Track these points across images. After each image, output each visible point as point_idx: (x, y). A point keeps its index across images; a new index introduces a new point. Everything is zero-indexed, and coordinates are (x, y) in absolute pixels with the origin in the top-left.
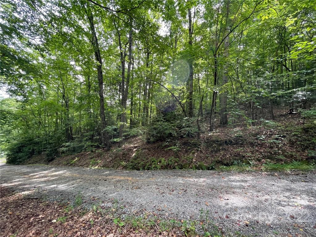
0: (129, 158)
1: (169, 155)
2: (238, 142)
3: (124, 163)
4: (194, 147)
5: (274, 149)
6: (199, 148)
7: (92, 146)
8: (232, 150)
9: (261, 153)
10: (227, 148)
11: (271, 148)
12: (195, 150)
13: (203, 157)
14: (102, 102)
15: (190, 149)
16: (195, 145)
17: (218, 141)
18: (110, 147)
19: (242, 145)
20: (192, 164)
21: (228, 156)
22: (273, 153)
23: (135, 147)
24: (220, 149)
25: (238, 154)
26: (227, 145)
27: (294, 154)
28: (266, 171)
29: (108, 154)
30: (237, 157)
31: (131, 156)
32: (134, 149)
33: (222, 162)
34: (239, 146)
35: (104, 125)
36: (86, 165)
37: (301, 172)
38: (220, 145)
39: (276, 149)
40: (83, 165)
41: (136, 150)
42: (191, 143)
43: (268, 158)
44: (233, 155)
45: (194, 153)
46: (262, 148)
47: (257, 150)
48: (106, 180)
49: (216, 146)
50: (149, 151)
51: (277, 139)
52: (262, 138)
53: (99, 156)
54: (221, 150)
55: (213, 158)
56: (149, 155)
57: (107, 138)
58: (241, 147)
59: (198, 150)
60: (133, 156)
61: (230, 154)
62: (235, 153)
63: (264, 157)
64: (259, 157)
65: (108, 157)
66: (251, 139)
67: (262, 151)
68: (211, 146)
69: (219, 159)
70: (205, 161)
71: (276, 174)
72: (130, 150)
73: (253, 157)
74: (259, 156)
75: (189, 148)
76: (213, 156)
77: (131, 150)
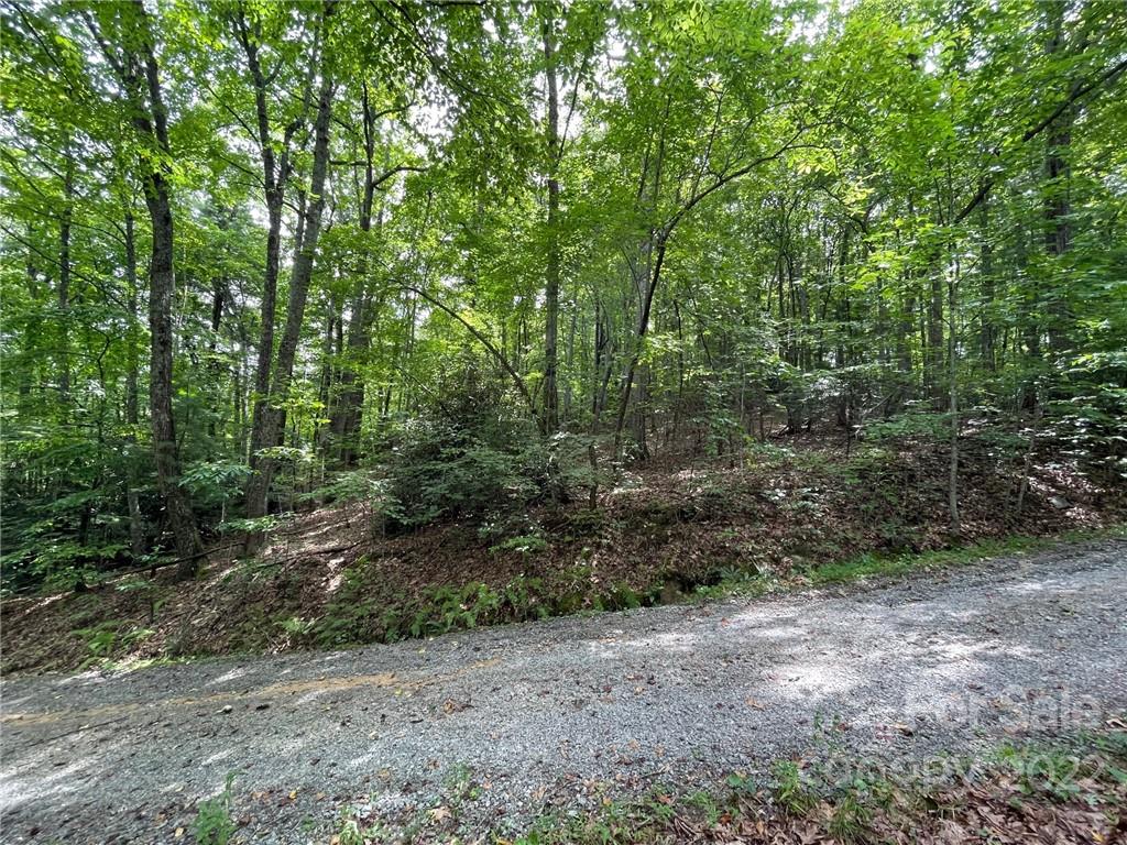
0: (315, 598)
1: (498, 571)
2: (714, 511)
3: (295, 623)
4: (585, 535)
5: (805, 526)
6: (600, 536)
7: (79, 561)
8: (700, 537)
9: (777, 539)
10: (687, 534)
11: (799, 523)
12: (588, 545)
13: (620, 567)
14: (162, 352)
15: (570, 543)
16: (588, 528)
17: (657, 512)
18: (195, 560)
19: (725, 521)
20: (590, 592)
21: (694, 557)
22: (805, 538)
23: (335, 552)
24: (667, 537)
25: (722, 547)
26: (686, 521)
27: (850, 535)
28: (815, 586)
29: (188, 591)
30: (719, 555)
31: (324, 588)
32: (328, 559)
33: (679, 576)
34: (717, 524)
35: (170, 459)
36: (53, 663)
37: (889, 580)
38: (663, 524)
39: (810, 526)
40: (28, 666)
41: (344, 564)
42: (570, 524)
43: (798, 553)
44: (708, 552)
45: (588, 556)
46: (776, 525)
47: (767, 533)
48: (266, 707)
49: (652, 528)
50: (405, 561)
51: (805, 498)
52: (777, 498)
53: (131, 606)
54: (671, 539)
55: (652, 567)
56: (410, 577)
57: (183, 518)
58: (724, 526)
59: (599, 546)
60: (332, 588)
61: (699, 549)
62: (713, 546)
63: (787, 551)
64: (775, 552)
65: (196, 608)
66: (745, 501)
67: (779, 533)
68: (637, 528)
69: (671, 567)
70: (631, 579)
71: (841, 592)
72: (312, 565)
73: (760, 551)
74: (775, 547)
75: (568, 538)
76: (650, 558)
77: (316, 564)
